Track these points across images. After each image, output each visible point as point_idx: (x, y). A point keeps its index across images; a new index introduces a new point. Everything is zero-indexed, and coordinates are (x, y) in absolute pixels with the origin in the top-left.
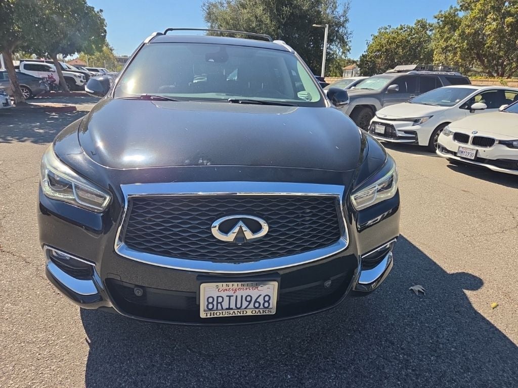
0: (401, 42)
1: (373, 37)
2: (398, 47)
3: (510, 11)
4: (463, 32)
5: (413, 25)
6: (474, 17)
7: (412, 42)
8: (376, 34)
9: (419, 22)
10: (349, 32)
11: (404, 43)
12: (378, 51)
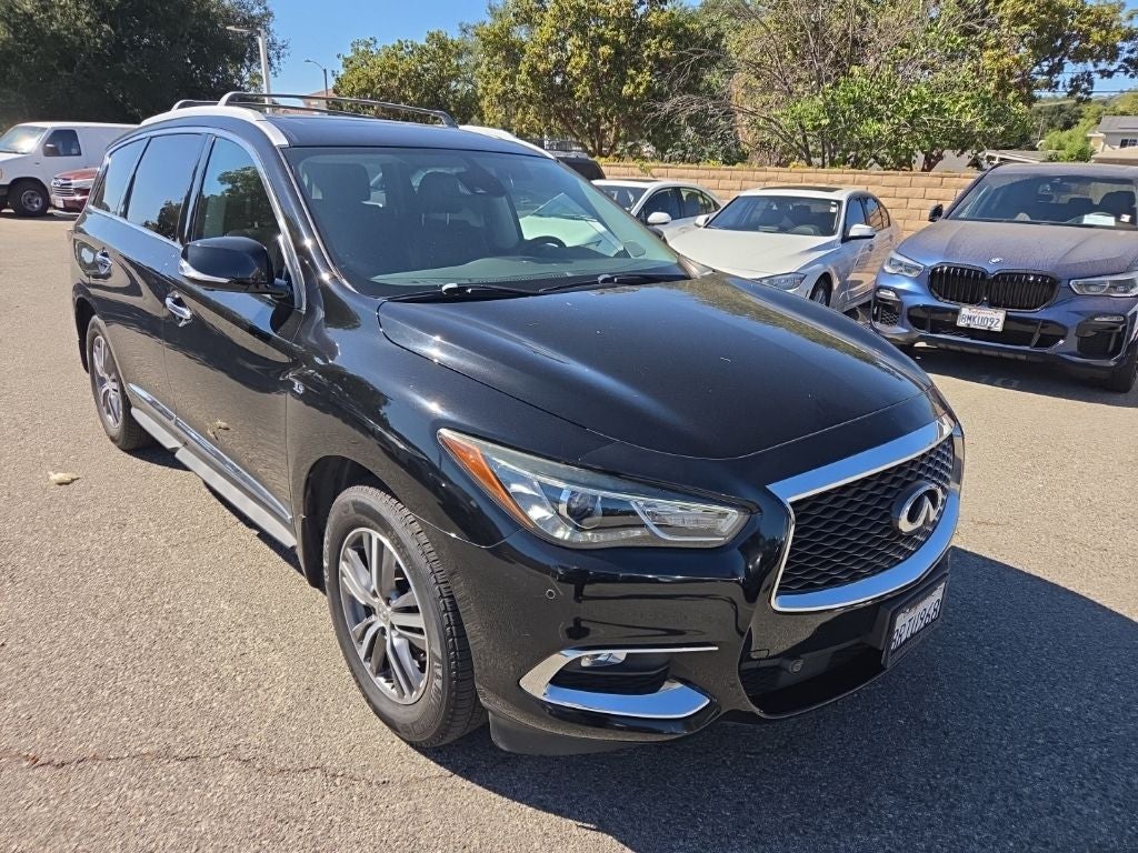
0: (407, 75)
1: (341, 61)
2: (402, 83)
3: (603, 34)
4: (533, 67)
5: (421, 42)
6: (548, 40)
7: (427, 77)
8: (349, 55)
9: (432, 36)
10: (279, 42)
11: (413, 79)
12: (365, 91)
